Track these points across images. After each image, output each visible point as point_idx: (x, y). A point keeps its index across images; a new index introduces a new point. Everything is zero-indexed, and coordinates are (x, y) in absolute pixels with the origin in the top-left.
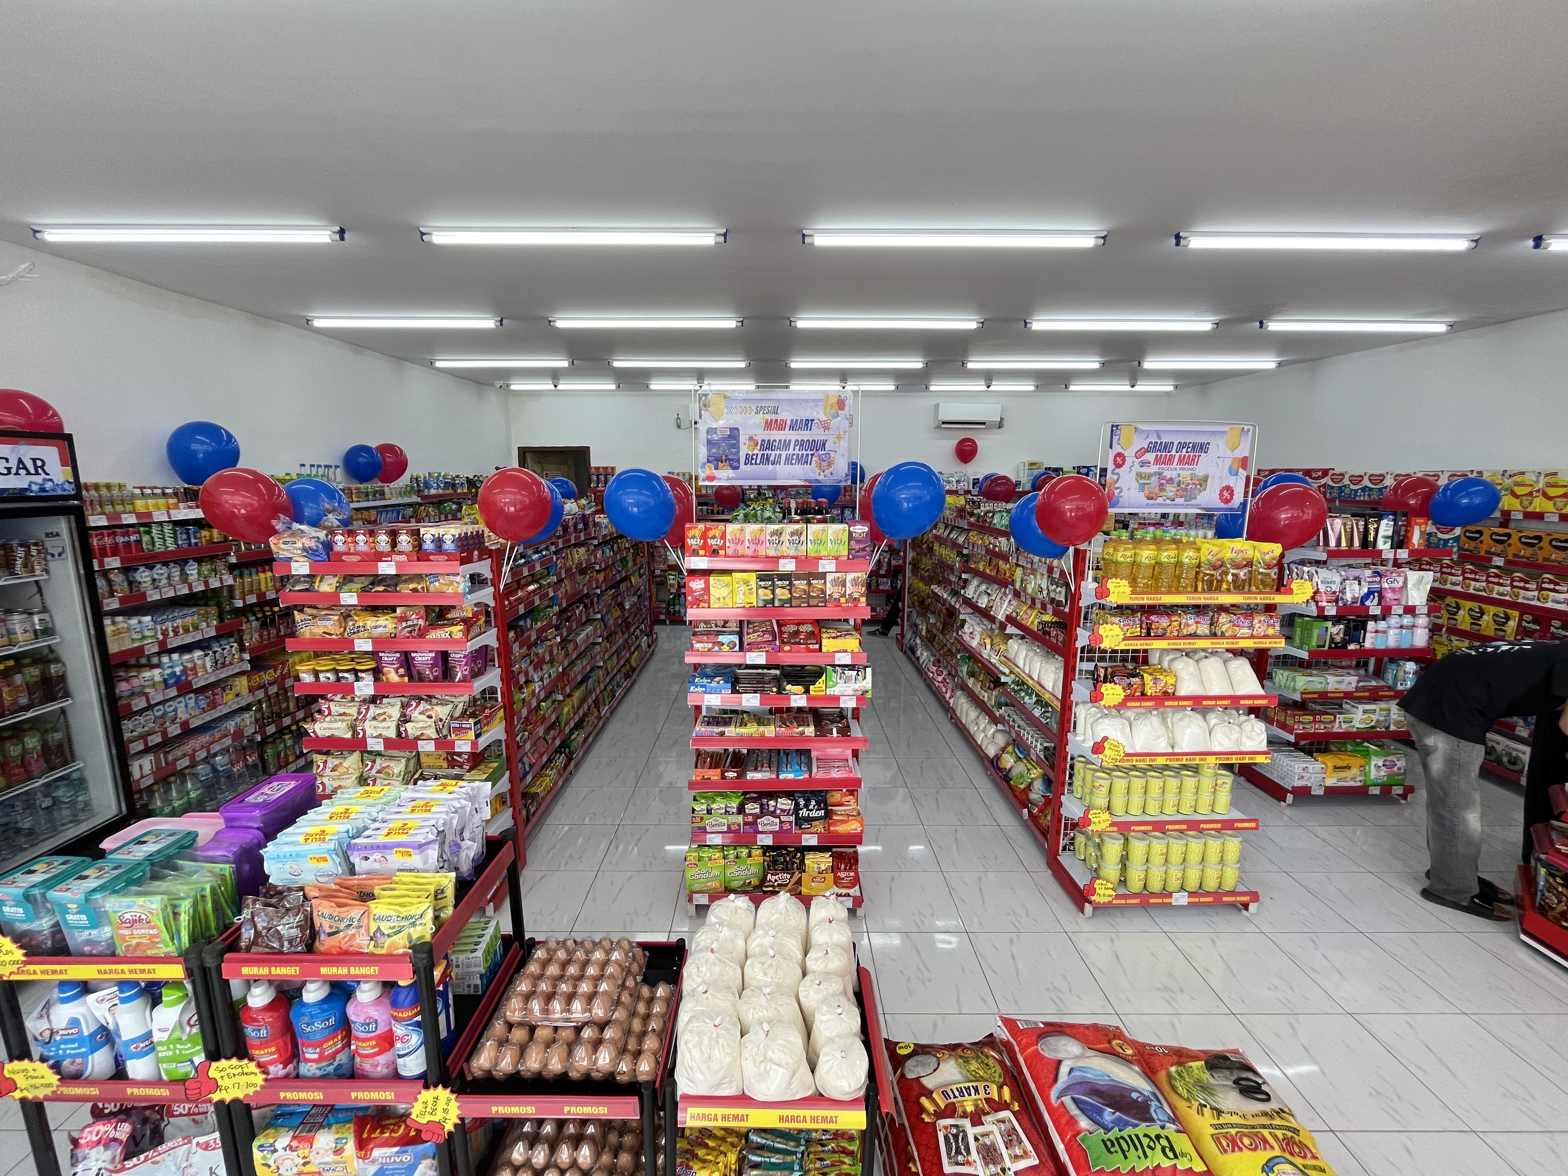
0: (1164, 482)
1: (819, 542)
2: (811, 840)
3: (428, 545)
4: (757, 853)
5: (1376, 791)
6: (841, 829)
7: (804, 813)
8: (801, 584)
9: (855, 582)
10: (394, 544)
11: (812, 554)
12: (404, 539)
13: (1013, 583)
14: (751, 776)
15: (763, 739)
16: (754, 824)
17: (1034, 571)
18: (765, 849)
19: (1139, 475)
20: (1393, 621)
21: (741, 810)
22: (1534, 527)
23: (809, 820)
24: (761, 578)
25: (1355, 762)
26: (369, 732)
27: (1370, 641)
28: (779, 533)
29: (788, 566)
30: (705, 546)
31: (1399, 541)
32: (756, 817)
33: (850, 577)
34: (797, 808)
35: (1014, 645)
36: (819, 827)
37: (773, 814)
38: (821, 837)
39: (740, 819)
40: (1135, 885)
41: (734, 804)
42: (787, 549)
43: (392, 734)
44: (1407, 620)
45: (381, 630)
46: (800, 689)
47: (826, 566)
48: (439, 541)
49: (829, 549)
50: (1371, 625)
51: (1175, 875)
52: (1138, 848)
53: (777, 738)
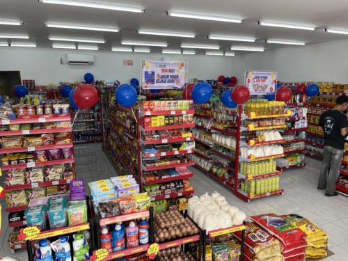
0: (259, 86)
1: (181, 106)
2: (180, 194)
3: (57, 111)
4: (165, 201)
5: (299, 165)
6: (188, 190)
7: (178, 186)
8: (176, 118)
9: (191, 117)
10: (44, 112)
11: (179, 109)
12: (48, 110)
13: (213, 117)
14: (163, 177)
15: (166, 165)
16: (164, 192)
17: (221, 113)
18: (167, 200)
19: (254, 85)
20: (300, 121)
21: (160, 189)
22: (325, 96)
23: (179, 188)
24: (166, 117)
25: (294, 158)
26: (32, 181)
27: (296, 127)
28: (170, 103)
29: (173, 113)
30: (149, 108)
31: (301, 101)
32: (165, 190)
33: (189, 115)
34: (175, 186)
35: (214, 136)
36: (182, 190)
37: (169, 188)
38: (183, 193)
39: (160, 191)
40: (258, 193)
41: (158, 187)
42: (172, 108)
43: (42, 180)
44: (303, 121)
45: (37, 143)
46: (176, 149)
47: (184, 112)
48: (61, 110)
49: (184, 107)
50: (296, 123)
51: (266, 188)
52: (258, 182)
53: (171, 165)
